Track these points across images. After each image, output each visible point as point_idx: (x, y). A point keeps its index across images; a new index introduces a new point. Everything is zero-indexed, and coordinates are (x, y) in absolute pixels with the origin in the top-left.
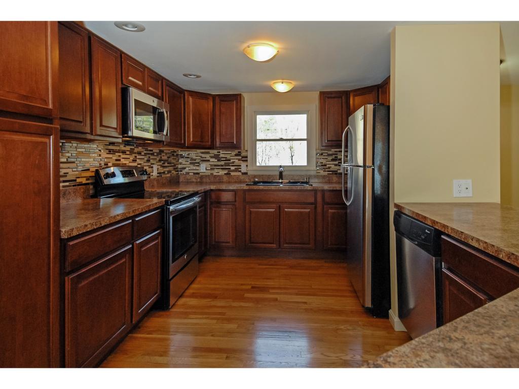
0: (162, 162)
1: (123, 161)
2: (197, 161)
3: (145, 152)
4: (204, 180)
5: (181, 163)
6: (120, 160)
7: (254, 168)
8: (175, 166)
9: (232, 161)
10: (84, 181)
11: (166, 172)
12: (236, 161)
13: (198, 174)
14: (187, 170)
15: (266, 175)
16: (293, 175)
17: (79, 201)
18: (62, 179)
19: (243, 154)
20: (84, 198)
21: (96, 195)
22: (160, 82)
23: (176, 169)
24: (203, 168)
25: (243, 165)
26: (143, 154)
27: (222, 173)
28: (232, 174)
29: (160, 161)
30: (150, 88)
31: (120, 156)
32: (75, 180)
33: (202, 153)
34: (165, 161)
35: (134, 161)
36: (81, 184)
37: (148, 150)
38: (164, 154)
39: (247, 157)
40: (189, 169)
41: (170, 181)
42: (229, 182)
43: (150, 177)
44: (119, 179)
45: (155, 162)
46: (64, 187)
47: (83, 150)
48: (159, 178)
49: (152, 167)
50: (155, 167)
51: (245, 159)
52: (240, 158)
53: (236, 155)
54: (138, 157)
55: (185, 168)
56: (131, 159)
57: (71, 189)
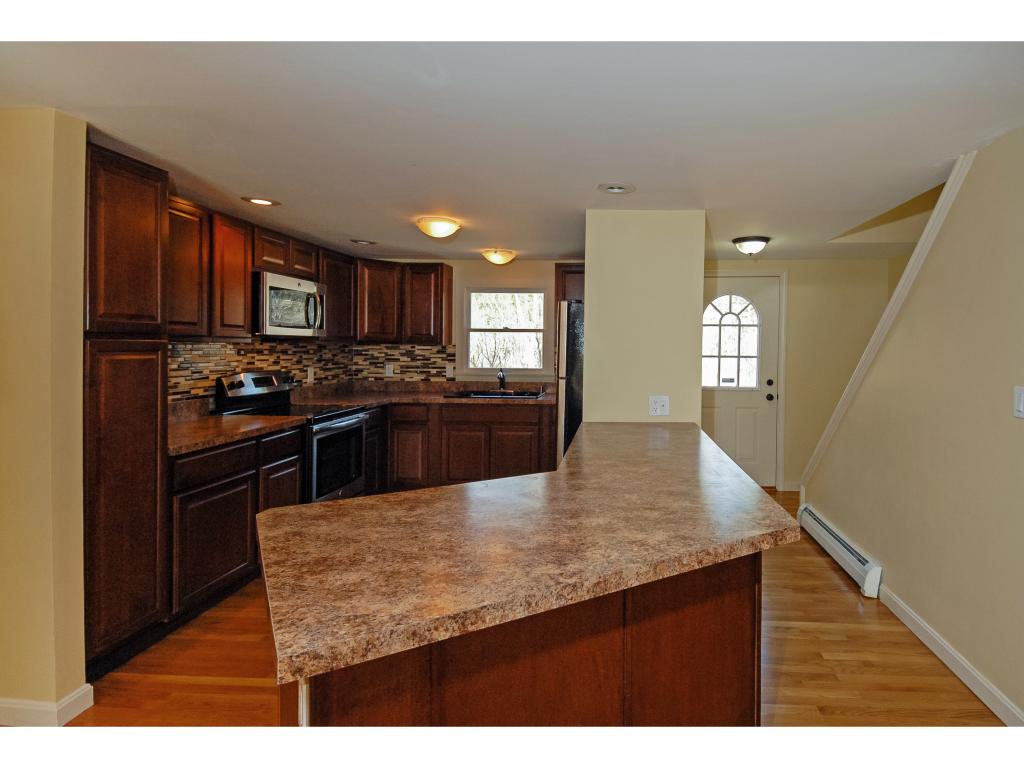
0: (323, 363)
1: (258, 364)
2: (381, 360)
3: (294, 349)
4: (391, 389)
5: (356, 364)
6: (253, 363)
7: (465, 371)
8: (346, 367)
9: (432, 360)
10: (201, 392)
11: (330, 378)
12: (439, 360)
13: (382, 379)
14: (365, 373)
15: (482, 382)
16: (522, 383)
17: (194, 417)
18: (171, 391)
19: (450, 350)
20: (201, 415)
21: (218, 411)
22: (313, 254)
23: (347, 372)
24: (390, 371)
25: (449, 367)
26: (290, 352)
27: (417, 378)
28: (433, 379)
29: (319, 361)
30: (297, 266)
31: (253, 358)
32: (189, 392)
33: (388, 348)
34: (327, 361)
35: (276, 363)
36: (196, 397)
37: (298, 347)
38: (327, 351)
39: (454, 355)
40: (368, 372)
41: (337, 390)
42: (427, 392)
43: (301, 386)
44: (251, 390)
45: (310, 363)
46: (174, 400)
47: (200, 352)
48: (317, 386)
49: (306, 371)
50: (311, 371)
51: (451, 358)
52: (444, 356)
53: (439, 352)
54: (282, 357)
55: (362, 371)
56: (272, 360)
57: (182, 404)
